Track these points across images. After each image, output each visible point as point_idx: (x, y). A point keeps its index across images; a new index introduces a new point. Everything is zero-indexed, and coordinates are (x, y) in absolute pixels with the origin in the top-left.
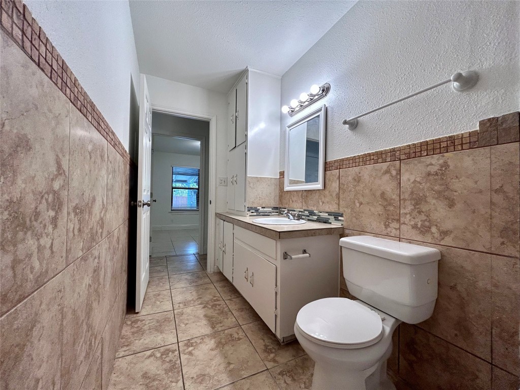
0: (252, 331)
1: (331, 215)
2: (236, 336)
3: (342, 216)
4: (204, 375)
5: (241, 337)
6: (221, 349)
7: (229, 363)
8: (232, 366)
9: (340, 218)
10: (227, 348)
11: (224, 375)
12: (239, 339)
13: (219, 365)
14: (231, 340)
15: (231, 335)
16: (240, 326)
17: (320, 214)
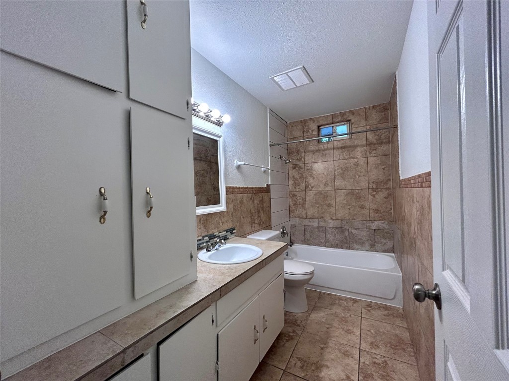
0: (282, 357)
1: (228, 232)
2: (299, 364)
3: (234, 230)
4: (343, 354)
5: (296, 359)
6: (320, 362)
7: (322, 349)
8: (322, 346)
9: (234, 231)
10: (315, 360)
11: (331, 345)
12: (299, 359)
13: (329, 352)
14: (305, 364)
15: (302, 368)
16: (284, 371)
17: (220, 234)
